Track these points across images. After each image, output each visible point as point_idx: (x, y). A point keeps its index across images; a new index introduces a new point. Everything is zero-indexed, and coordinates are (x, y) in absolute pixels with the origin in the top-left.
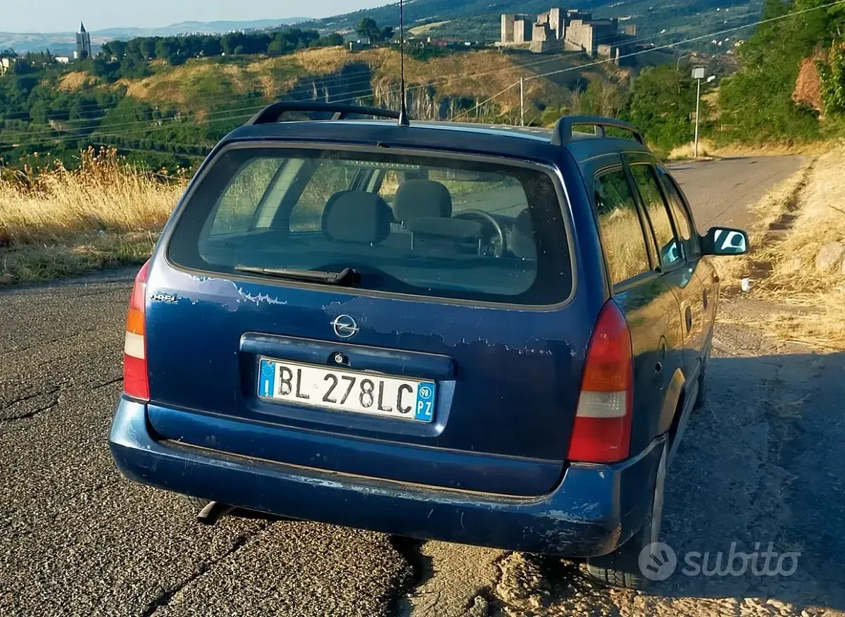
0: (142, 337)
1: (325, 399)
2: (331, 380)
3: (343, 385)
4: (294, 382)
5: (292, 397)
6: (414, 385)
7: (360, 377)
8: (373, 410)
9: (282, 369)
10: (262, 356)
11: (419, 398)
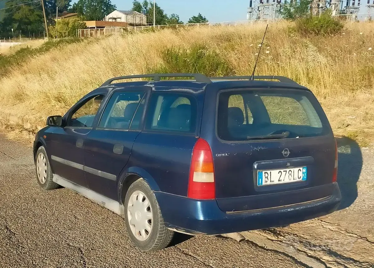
0: (213, 173)
1: (279, 181)
2: (280, 173)
3: (284, 173)
4: (269, 177)
5: (269, 183)
6: (301, 169)
7: (288, 170)
8: (292, 181)
9: (265, 173)
10: (258, 170)
11: (303, 173)
